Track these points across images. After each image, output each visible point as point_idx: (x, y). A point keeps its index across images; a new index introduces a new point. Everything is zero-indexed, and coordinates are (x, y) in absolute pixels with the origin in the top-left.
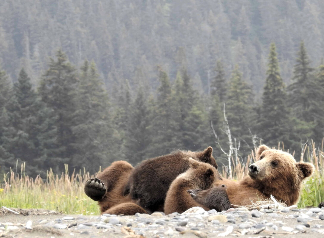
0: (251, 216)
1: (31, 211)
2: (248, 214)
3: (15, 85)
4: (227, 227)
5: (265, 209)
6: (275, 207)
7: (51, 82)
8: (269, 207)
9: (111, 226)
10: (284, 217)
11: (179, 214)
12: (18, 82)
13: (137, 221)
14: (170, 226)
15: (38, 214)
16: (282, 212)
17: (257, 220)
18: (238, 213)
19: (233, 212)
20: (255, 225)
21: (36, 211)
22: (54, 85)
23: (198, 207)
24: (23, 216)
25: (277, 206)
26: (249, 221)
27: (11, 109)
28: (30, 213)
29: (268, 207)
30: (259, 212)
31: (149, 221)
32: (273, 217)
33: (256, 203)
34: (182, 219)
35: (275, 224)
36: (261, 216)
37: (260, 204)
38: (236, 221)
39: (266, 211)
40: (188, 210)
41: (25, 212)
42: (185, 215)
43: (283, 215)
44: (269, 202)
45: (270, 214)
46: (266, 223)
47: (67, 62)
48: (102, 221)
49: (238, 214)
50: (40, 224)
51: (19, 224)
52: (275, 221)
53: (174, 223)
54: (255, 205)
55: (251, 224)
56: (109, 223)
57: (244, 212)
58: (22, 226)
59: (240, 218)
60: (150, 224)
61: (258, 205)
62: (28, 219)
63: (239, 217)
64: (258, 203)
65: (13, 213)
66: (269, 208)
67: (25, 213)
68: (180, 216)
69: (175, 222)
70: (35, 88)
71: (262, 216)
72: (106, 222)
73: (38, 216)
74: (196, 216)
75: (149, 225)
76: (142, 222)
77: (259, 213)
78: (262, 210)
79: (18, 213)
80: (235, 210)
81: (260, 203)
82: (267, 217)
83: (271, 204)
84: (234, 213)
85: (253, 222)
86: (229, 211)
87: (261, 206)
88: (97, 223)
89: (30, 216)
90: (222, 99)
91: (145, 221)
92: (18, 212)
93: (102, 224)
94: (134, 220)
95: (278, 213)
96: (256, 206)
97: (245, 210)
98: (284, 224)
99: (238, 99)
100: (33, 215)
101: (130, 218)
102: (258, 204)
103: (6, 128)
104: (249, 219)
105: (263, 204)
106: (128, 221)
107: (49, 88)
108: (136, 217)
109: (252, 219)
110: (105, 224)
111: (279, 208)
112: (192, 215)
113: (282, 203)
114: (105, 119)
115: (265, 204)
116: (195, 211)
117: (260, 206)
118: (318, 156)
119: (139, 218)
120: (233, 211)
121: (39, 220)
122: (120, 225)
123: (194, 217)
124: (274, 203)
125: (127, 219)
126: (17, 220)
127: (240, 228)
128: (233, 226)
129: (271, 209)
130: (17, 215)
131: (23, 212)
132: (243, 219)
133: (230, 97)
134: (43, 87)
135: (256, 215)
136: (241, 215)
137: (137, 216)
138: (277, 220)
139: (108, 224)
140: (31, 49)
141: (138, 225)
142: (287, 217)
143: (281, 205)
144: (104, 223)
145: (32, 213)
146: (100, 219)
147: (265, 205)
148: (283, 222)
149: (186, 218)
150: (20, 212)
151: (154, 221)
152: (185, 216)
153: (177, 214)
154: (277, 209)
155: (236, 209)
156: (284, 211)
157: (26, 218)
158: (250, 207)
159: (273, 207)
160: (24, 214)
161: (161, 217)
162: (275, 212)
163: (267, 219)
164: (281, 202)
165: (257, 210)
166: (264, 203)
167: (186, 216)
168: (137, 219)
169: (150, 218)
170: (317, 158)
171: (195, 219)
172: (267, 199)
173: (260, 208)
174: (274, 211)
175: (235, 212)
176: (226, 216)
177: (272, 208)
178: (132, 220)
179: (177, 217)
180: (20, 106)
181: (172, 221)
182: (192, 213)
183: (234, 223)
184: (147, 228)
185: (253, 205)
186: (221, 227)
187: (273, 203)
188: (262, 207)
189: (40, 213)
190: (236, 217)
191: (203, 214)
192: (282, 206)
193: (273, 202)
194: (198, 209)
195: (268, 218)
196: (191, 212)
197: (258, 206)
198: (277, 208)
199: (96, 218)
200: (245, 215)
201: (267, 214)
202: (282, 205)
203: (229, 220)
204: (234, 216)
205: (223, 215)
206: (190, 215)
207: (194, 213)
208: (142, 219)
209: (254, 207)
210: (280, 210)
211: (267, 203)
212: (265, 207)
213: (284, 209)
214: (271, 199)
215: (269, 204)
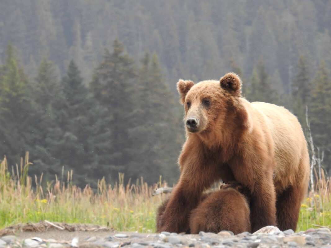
1: (78, 227)
2: (330, 235)
3: (64, 79)
7: (105, 77)
9: (170, 246)
11: (250, 234)
12: (66, 75)
13: (201, 241)
14: (239, 247)
15: (86, 231)
18: (319, 234)
19: (313, 233)
21: (83, 227)
22: (109, 79)
23: (272, 227)
24: (69, 232)
27: (58, 106)
28: (76, 229)
31: (215, 241)
34: (254, 240)
38: (316, 243)
40: (260, 230)
41: (70, 227)
42: (257, 235)
47: (124, 54)
48: (160, 240)
49: (318, 235)
50: (88, 242)
51: (63, 241)
53: (244, 244)
56: (168, 242)
57: (326, 233)
58: (67, 244)
59: (321, 240)
60: (216, 245)
62: (74, 236)
63: (320, 239)
65: (57, 228)
67: (71, 229)
68: (251, 236)
69: (246, 243)
70: (87, 83)
72: (165, 241)
73: (86, 233)
74: (270, 237)
75: (215, 246)
76: (206, 242)
79: (62, 229)
84: (314, 234)
86: (309, 232)
88: (154, 242)
89: (76, 233)
90: (304, 101)
91: (210, 242)
92: (62, 227)
93: (160, 243)
94: (197, 240)
97: (327, 231)
99: (323, 102)
100: (80, 231)
101: (193, 238)
103: (51, 129)
106: (191, 241)
107: (103, 82)
108: (200, 237)
110: (164, 244)
112: (266, 235)
114: (168, 121)
116: (269, 230)
119: (203, 237)
120: (313, 231)
121: (87, 237)
122: (181, 245)
123: (267, 238)
125: (189, 238)
126: (61, 237)
130: (61, 230)
131: (69, 228)
132: (324, 241)
133: (314, 100)
134: (96, 82)
136: (322, 237)
137: (201, 235)
139: (167, 244)
140: (83, 37)
141: (201, 246)
144: (163, 242)
145: (79, 229)
146: (158, 238)
149: (258, 238)
150: (65, 227)
151: (221, 241)
152: (256, 237)
153: (248, 234)
155: (317, 229)
157: (72, 234)
160: (69, 229)
161: (229, 237)
167: (258, 236)
168: (201, 238)
169: (216, 237)
171: (268, 241)
175: (315, 232)
176: (305, 238)
178: (195, 240)
179: (248, 237)
180: (68, 103)
181: (242, 242)
182: (266, 233)
183: (314, 245)
189: (88, 229)
190: (316, 239)
191: (278, 234)
194: (272, 229)
196: (264, 232)
199: (152, 236)
200: (327, 237)
203: (309, 242)
204: (314, 238)
205: (301, 236)
206: (263, 235)
207: (267, 233)
208: (207, 238)
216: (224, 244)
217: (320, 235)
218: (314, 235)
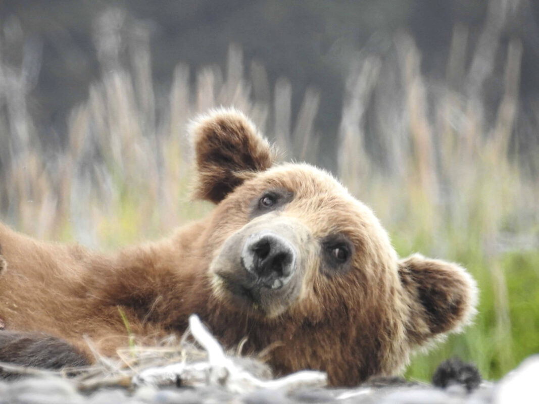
5: (161, 386)
6: (213, 379)
8: (183, 377)
16: (249, 403)
25: (222, 375)
29: (174, 378)
33: (118, 358)
37: (136, 364)
44: (179, 353)
54: (109, 368)
61: (127, 368)
64: (124, 358)
66: (179, 383)
78: (147, 392)
80: (11, 392)
81: (134, 360)
83: (191, 360)
87: (142, 370)
96: (117, 373)
102: (128, 363)
105: (149, 360)
111: (233, 387)
113: (248, 361)
115: (159, 361)
117: (135, 370)
118: (431, 113)
124: (206, 359)
129: (192, 388)
143: (240, 368)
147: (160, 366)
154: (219, 392)
155: (18, 384)
158: (85, 375)
159: (199, 381)
165: (119, 394)
166: (158, 358)
170: (423, 133)
172: (172, 338)
173: (135, 380)
174: (207, 402)
177: (197, 385)
185: (101, 368)
187: (201, 360)
188: (148, 380)
192: (247, 376)
193: (203, 354)
197: (125, 374)
198: (223, 381)
202: (247, 369)
209: (108, 378)
210: (237, 393)
211: (170, 355)
212: (160, 376)
213: (258, 388)
214: (191, 338)
215: (180, 361)
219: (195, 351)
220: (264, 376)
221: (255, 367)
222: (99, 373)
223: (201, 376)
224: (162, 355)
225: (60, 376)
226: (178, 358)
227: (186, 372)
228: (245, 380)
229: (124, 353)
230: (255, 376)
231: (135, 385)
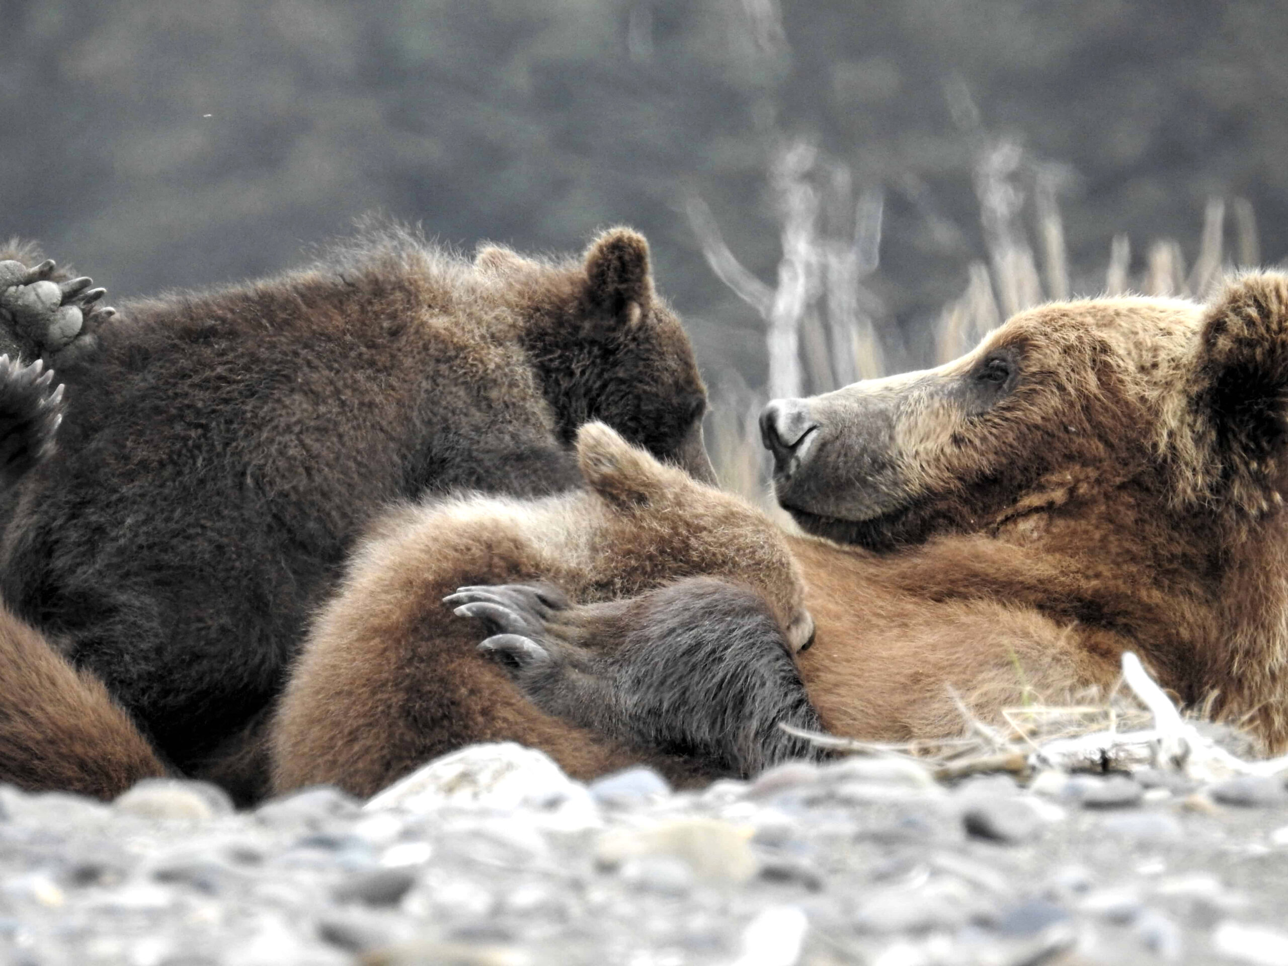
0: (957, 835)
2: (930, 809)
4: (746, 919)
5: (1076, 770)
6: (1163, 758)
8: (1111, 755)
10: (1232, 847)
11: (350, 806)
14: (273, 903)
16: (1222, 799)
17: (1010, 870)
18: (848, 802)
19: (802, 793)
20: (985, 906)
23: (509, 750)
25: (1177, 751)
26: (936, 873)
29: (1097, 757)
30: (1029, 799)
31: (98, 857)
32: (1145, 847)
33: (1005, 723)
34: (378, 849)
35: (1154, 901)
36: (1035, 837)
37: (1034, 734)
38: (834, 871)
39: (1088, 796)
40: (424, 775)
42: (398, 810)
43: (1231, 831)
44: (1106, 715)
45: (1113, 820)
46: (1082, 889)
49: (842, 813)
52: (1155, 878)
53: (307, 878)
54: (988, 741)
55: (951, 900)
57: (899, 793)
59: (867, 848)
60: (105, 886)
61: (1019, 740)
63: (861, 838)
64: (1014, 723)
66: (1105, 766)
68: (354, 817)
69: (318, 868)
71: (1048, 836)
74: (491, 825)
75: (96, 897)
76: (34, 862)
77: (1024, 812)
78: (1052, 779)
80: (823, 781)
81: (1031, 726)
82: (1090, 839)
83: (1125, 726)
84: (812, 802)
85: (977, 886)
86: (775, 788)
87: (1042, 745)
91: (60, 860)
95: (1188, 810)
96: (1003, 749)
97: (906, 779)
98: (1235, 900)
102: (1022, 731)
104: (944, 860)
105: (1056, 727)
109: (961, 852)
111: (1195, 770)
112: (461, 812)
113: (1220, 728)
115: (1073, 729)
116: (484, 778)
117: (1033, 743)
120: (805, 783)
123: (477, 835)
124: (1148, 726)
127: (863, 930)
128: (811, 916)
129: (1127, 774)
132: (889, 853)
135: (1002, 822)
136: (875, 823)
138: (1178, 869)
142: (1257, 848)
143: (1209, 741)
147: (1074, 736)
148: (1229, 884)
149: (408, 835)
151: (136, 859)
152: (394, 825)
153: (334, 809)
154: (1176, 780)
155: (835, 768)
156: (1232, 793)
158: (946, 752)
159: (1139, 761)
161: (195, 828)
162: (1158, 805)
163: (1088, 860)
164: (1213, 718)
165: (1005, 782)
166: (1071, 722)
167: (410, 819)
169: (101, 830)
171: (482, 853)
172: (1094, 690)
173: (1033, 760)
174: (1152, 795)
175: (818, 791)
176: (748, 830)
177: (1135, 768)
179: (334, 828)
181: (293, 865)
182: (463, 797)
183: (813, 885)
184: (78, 921)
185: (977, 741)
186: (699, 923)
187: (1143, 727)
188: (1054, 759)
190: (831, 840)
191: (553, 804)
192: (1221, 753)
193: (1146, 716)
194: (510, 766)
195: (1104, 851)
196: (450, 789)
197: (1016, 751)
198: (1178, 762)
200: (911, 824)
201: (1089, 820)
202: (1219, 742)
203: (776, 860)
204: (813, 832)
205: (717, 817)
206: (445, 813)
207: (475, 795)
208: (40, 836)
209: (986, 758)
210: (1202, 783)
211: (1091, 718)
212: (1075, 755)
213: (1239, 773)
214: (1126, 690)
215: (1107, 729)
216: (165, 877)
217: (858, 810)
218: (816, 813)
219: (1132, 712)
220: (1250, 753)
221: (1235, 739)
222: (972, 750)
223: (1144, 753)
224: (1078, 717)
225: (905, 752)
226: (1104, 723)
227: (1116, 745)
228: (1216, 760)
229: (1016, 715)
230: (1234, 753)
231: (1034, 768)
